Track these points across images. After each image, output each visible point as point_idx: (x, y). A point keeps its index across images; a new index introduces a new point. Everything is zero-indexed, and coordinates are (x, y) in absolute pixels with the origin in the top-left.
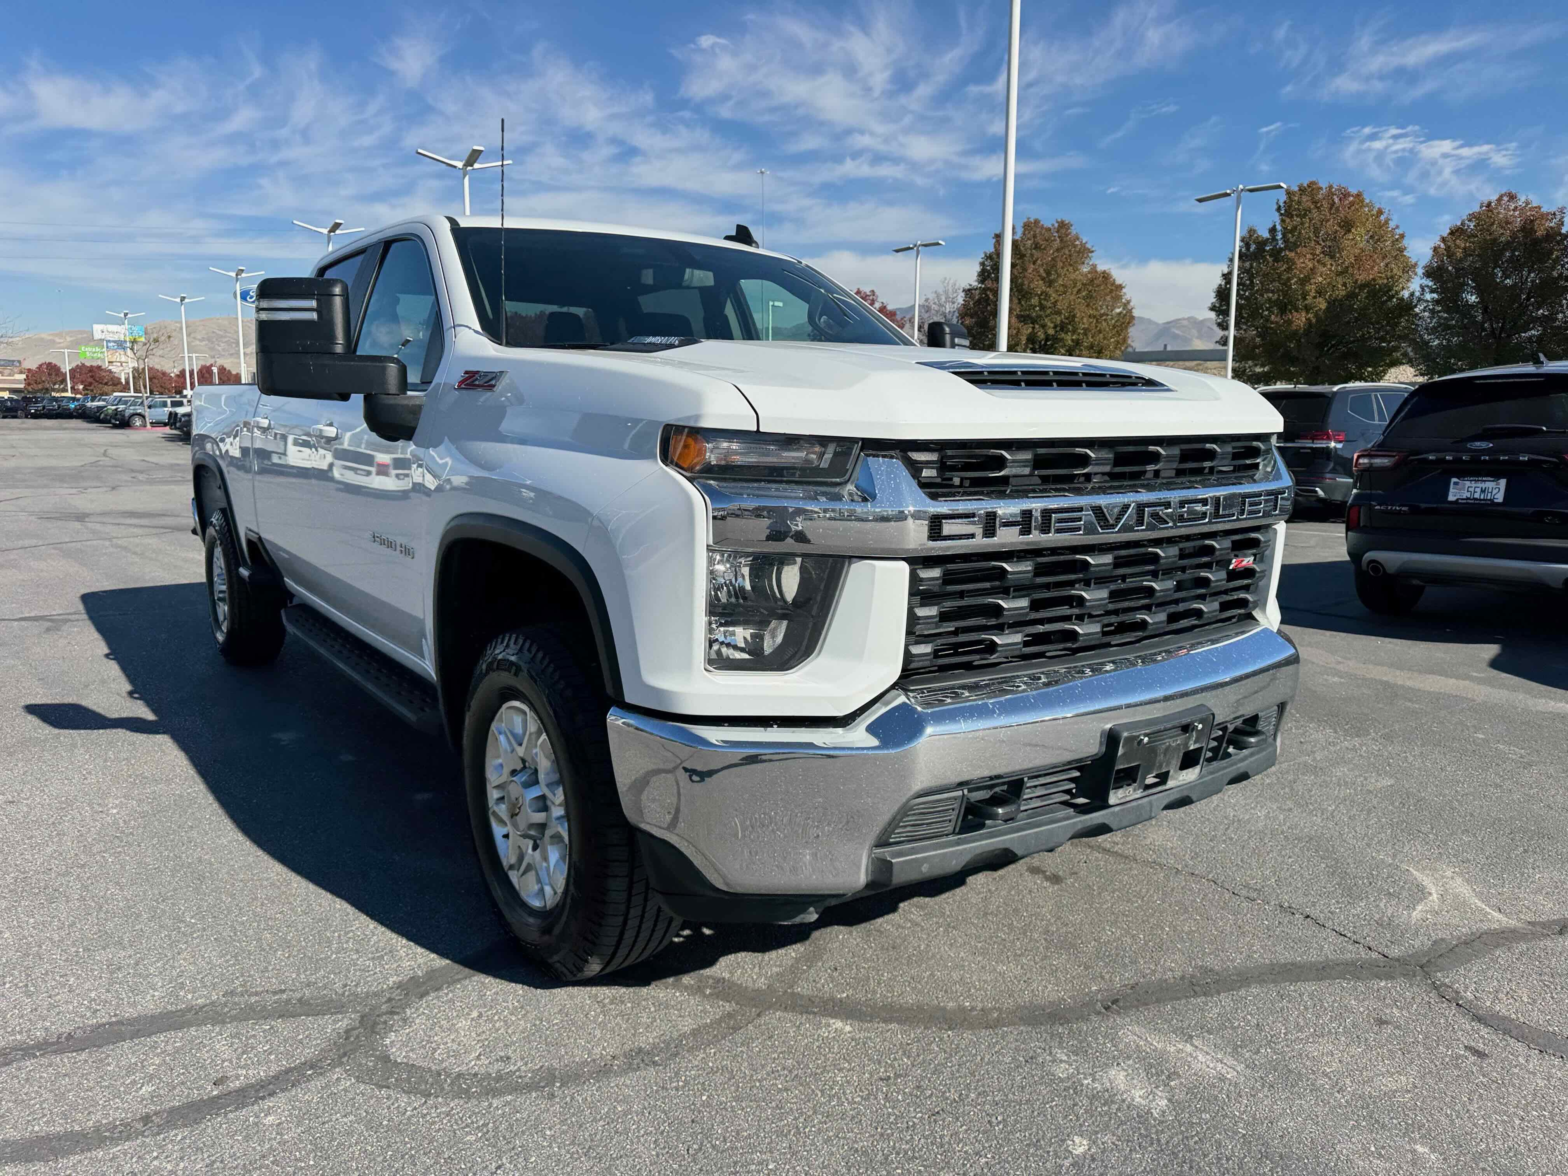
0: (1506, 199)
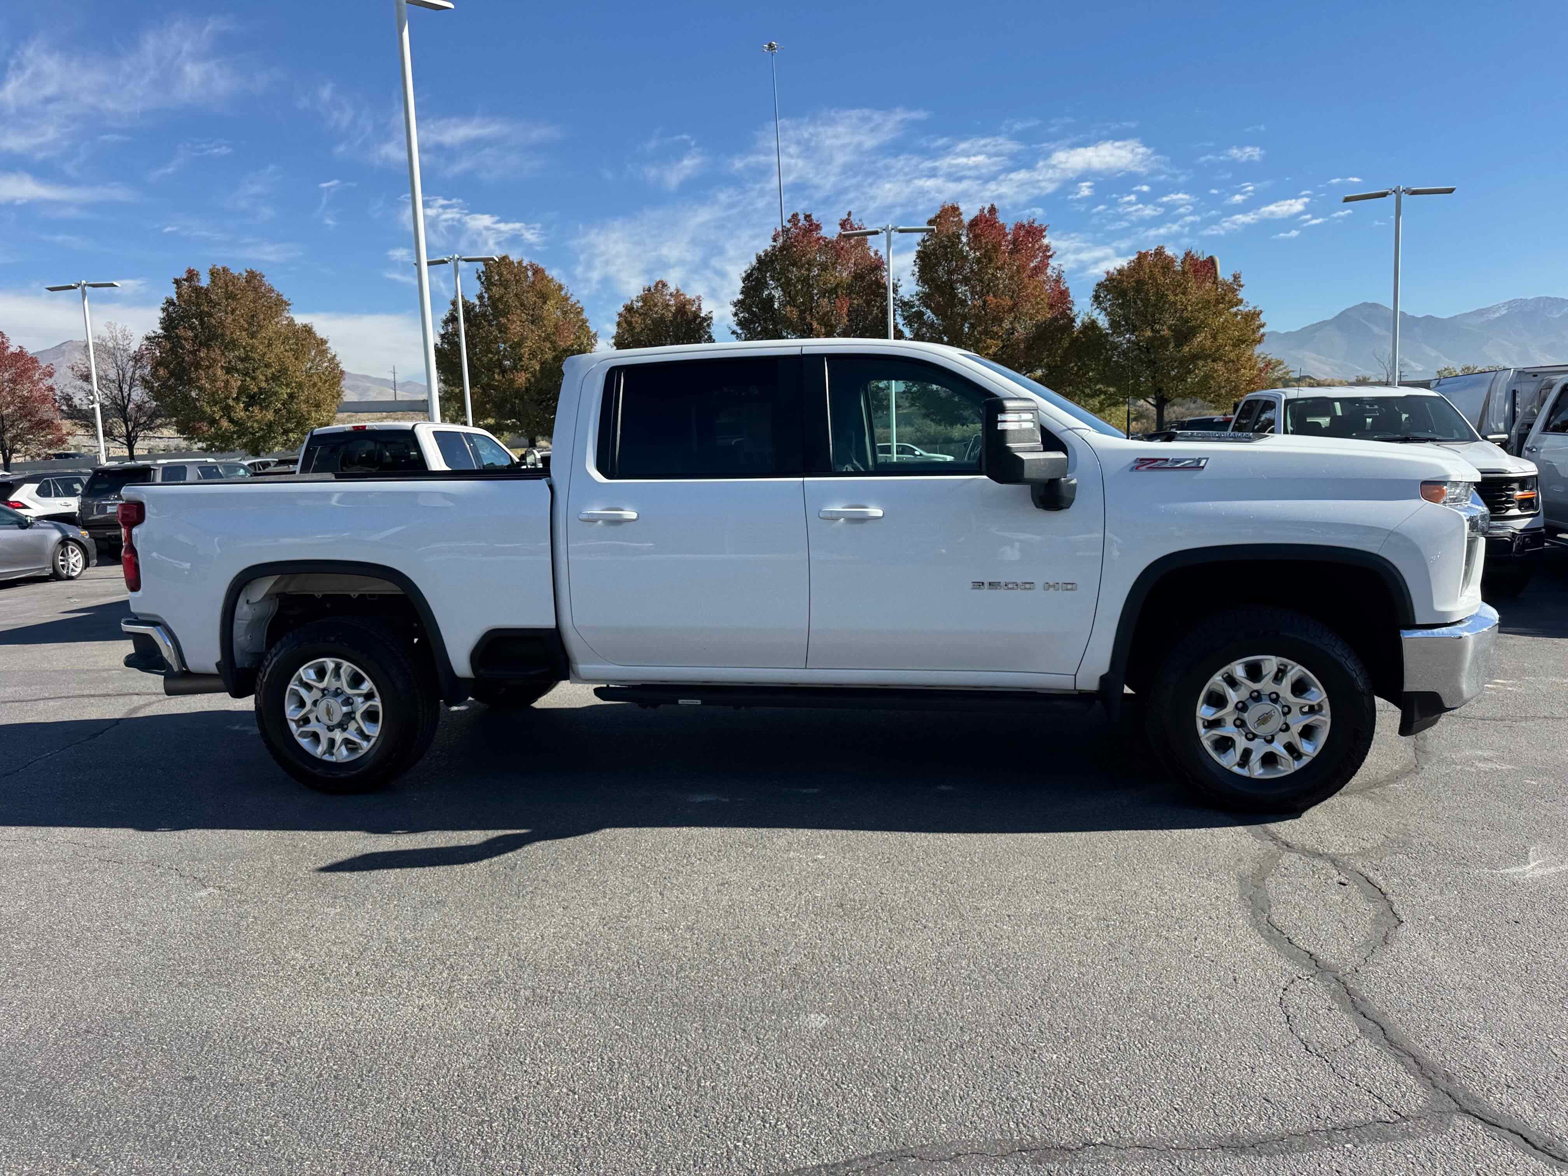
0: (660, 286)
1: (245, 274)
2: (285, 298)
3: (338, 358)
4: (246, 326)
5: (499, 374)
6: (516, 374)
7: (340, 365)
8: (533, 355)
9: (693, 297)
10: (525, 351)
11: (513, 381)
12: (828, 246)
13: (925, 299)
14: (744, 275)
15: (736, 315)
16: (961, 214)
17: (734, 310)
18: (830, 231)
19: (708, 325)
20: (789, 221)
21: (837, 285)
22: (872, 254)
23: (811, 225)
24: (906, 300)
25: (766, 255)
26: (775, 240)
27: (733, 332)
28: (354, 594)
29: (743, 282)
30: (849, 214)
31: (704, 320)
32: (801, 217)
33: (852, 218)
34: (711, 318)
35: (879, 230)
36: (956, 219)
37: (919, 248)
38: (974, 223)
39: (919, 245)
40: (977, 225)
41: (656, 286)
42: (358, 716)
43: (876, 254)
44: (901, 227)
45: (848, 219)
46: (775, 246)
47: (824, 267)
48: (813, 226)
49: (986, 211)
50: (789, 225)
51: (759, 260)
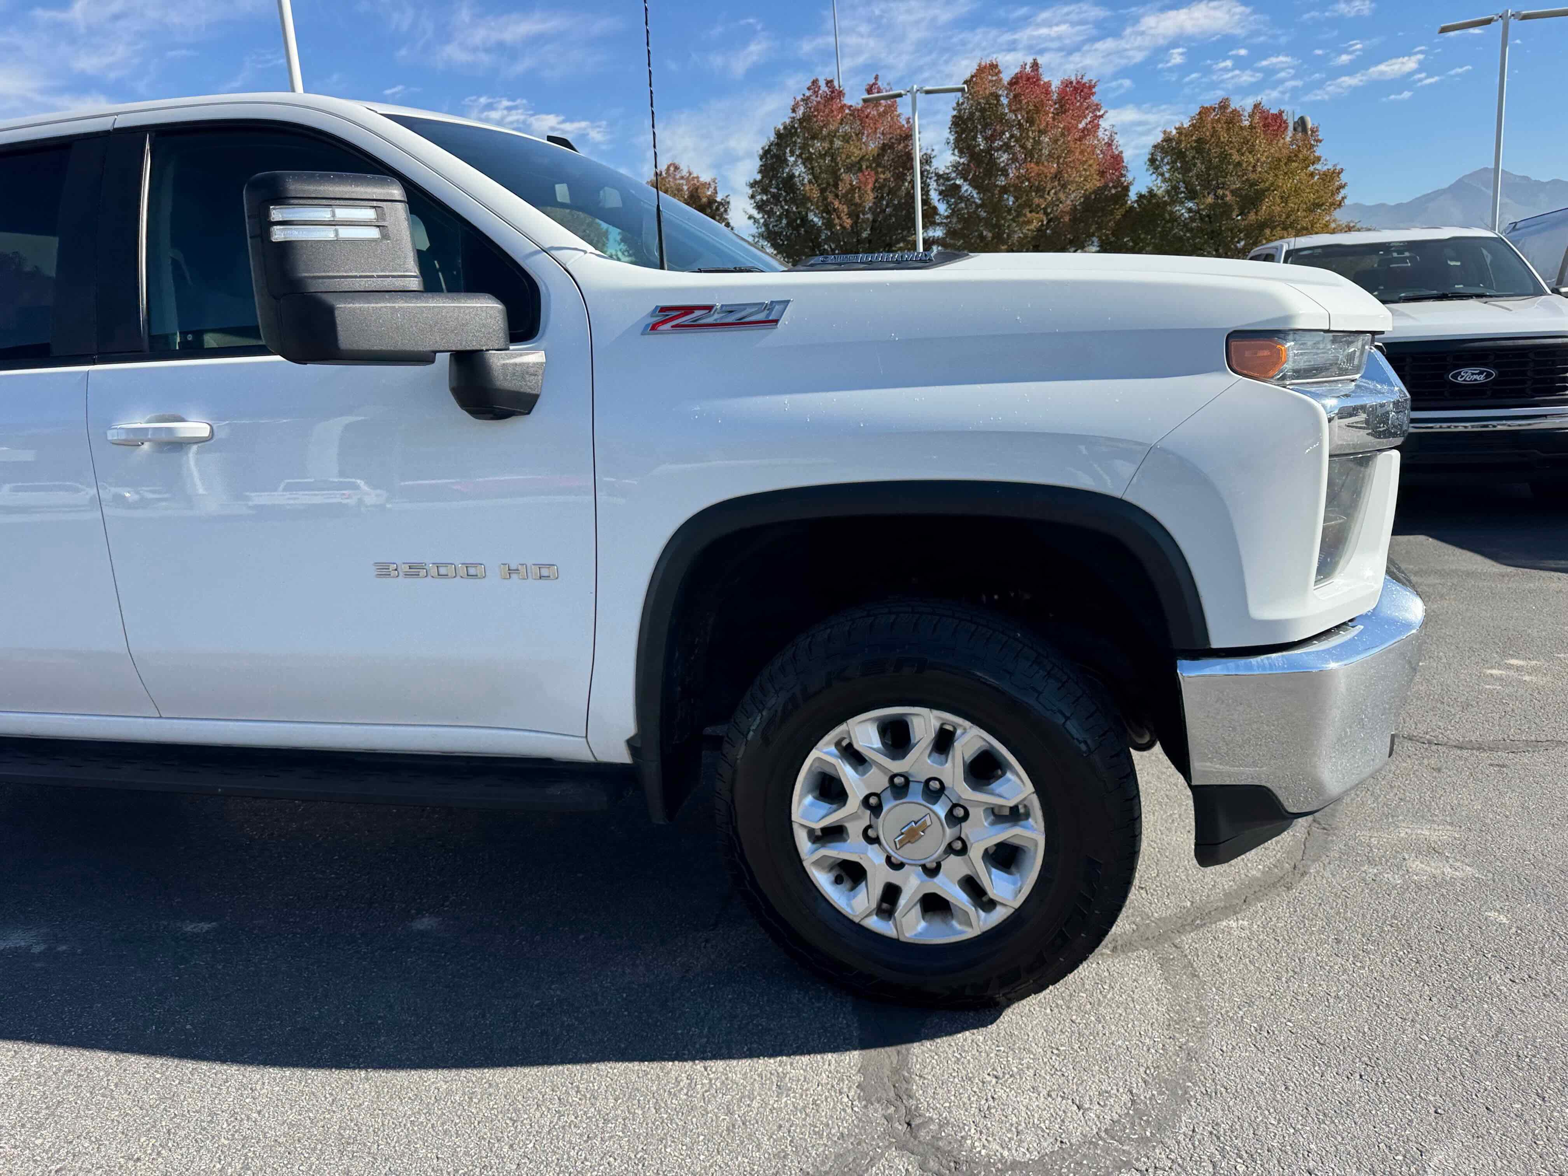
0: (672, 169)
9: (708, 180)
12: (856, 114)
13: (962, 170)
14: (761, 152)
15: (752, 197)
16: (999, 72)
17: (750, 192)
18: (854, 98)
19: (726, 211)
20: (809, 89)
21: (862, 158)
22: (904, 123)
23: (833, 92)
24: (941, 173)
25: (785, 128)
26: (794, 111)
27: (750, 217)
29: (761, 159)
30: (876, 78)
31: (720, 204)
32: (822, 83)
33: (879, 83)
34: (728, 203)
35: (903, 92)
36: (994, 78)
37: (955, 113)
38: (1015, 81)
39: (954, 109)
40: (1016, 83)
41: (668, 169)
43: (908, 122)
44: (927, 88)
45: (874, 84)
46: (794, 118)
47: (848, 139)
48: (835, 94)
49: (1028, 69)
50: (808, 93)
51: (779, 135)
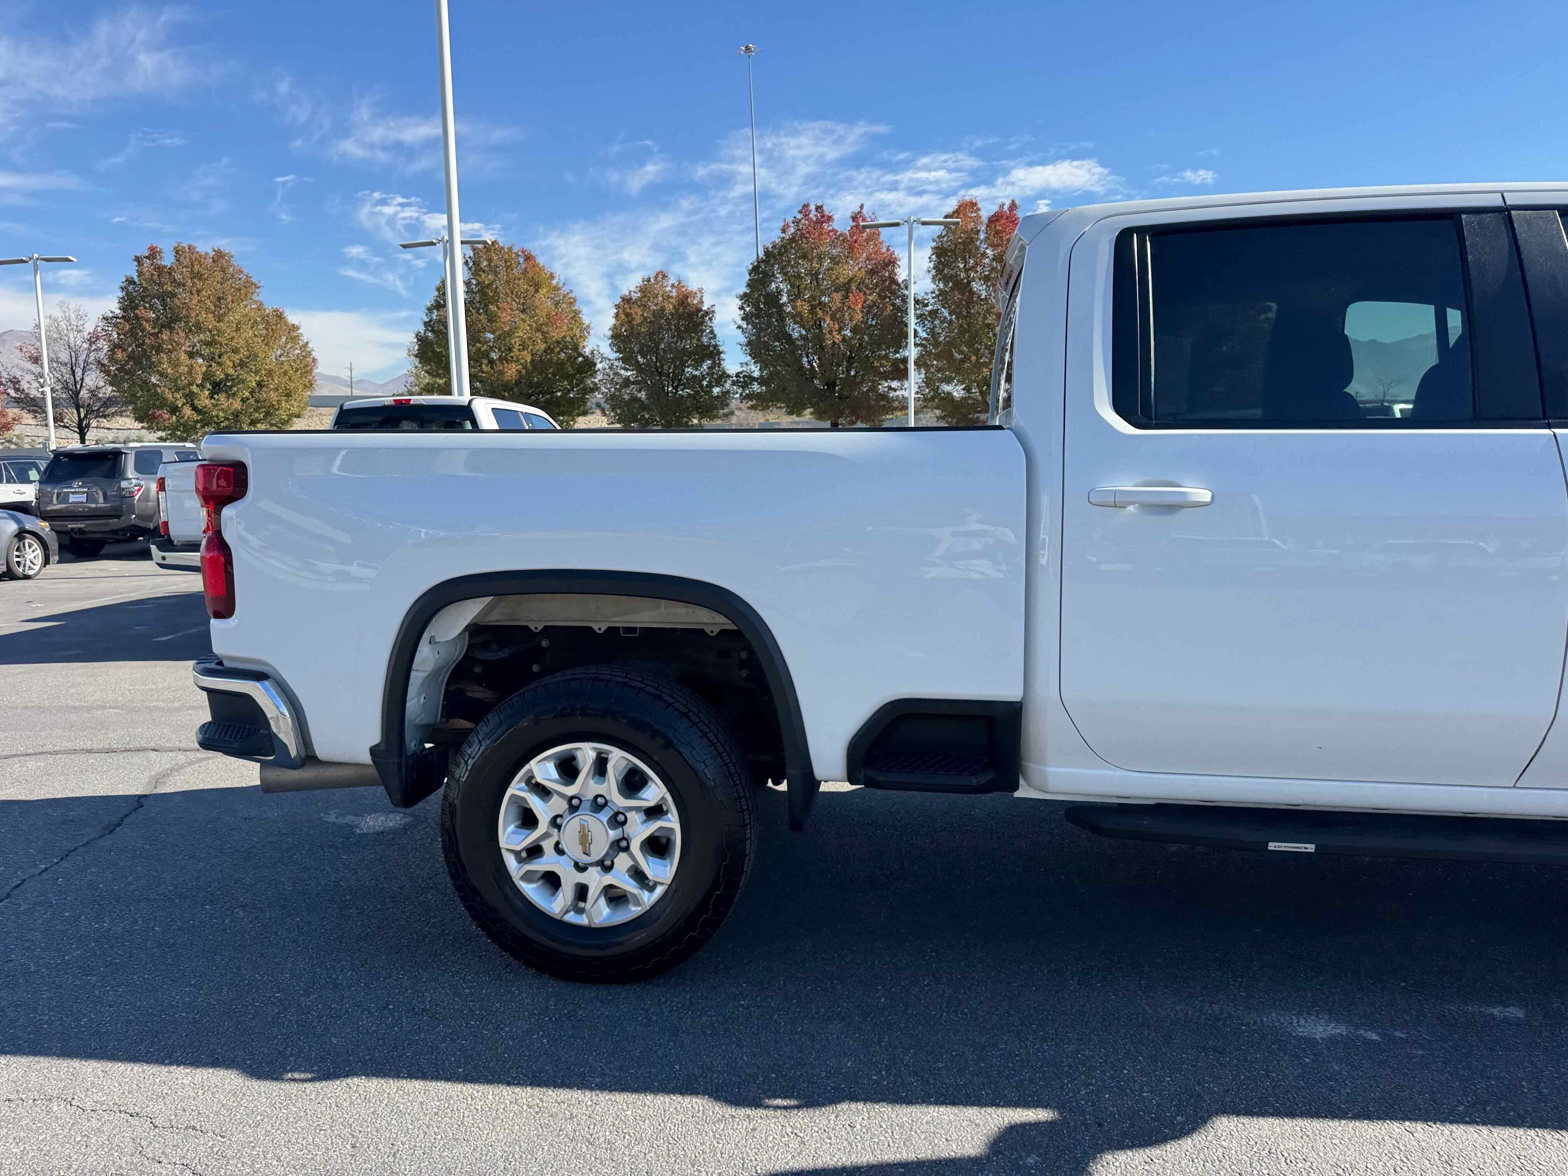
0: (660, 276)
1: (212, 254)
2: (254, 280)
3: (310, 345)
4: (213, 308)
5: (487, 365)
6: (506, 365)
7: (313, 353)
8: (524, 346)
9: (695, 289)
10: (516, 342)
11: (501, 373)
12: (839, 239)
13: (943, 296)
14: (750, 267)
15: (741, 308)
16: (979, 209)
17: (740, 303)
18: (841, 223)
19: (711, 319)
20: (800, 212)
21: (850, 281)
22: (884, 250)
23: (823, 217)
24: (920, 298)
25: (774, 247)
26: (784, 231)
27: (739, 327)
28: (600, 627)
29: (750, 274)
30: (862, 207)
31: (707, 313)
32: (812, 207)
33: (864, 211)
34: (713, 312)
35: (901, 222)
36: (974, 215)
37: (934, 244)
38: (994, 219)
39: (934, 240)
40: (997, 220)
41: (656, 277)
42: (635, 847)
43: (888, 250)
44: (924, 219)
45: (860, 212)
46: (784, 238)
47: (835, 261)
48: (825, 218)
49: (1006, 208)
50: (799, 216)
51: (767, 253)
